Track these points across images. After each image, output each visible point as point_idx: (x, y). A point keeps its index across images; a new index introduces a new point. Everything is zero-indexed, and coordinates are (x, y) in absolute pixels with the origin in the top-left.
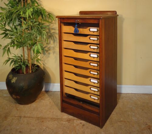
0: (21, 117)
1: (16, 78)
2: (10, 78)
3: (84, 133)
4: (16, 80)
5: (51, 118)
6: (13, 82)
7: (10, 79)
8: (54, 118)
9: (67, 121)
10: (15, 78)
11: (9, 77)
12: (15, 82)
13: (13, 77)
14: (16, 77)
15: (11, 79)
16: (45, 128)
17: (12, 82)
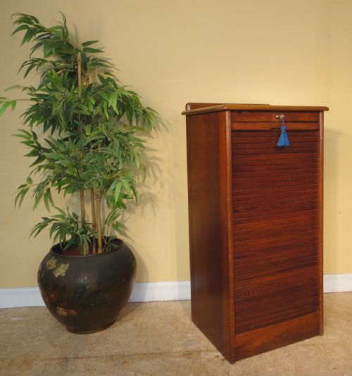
0: (67, 359)
1: (68, 265)
2: (49, 265)
3: (228, 373)
4: (67, 270)
5: (145, 354)
6: (59, 276)
7: (50, 268)
8: (152, 354)
9: (184, 355)
10: (63, 265)
11: (47, 264)
12: (64, 275)
13: (58, 264)
14: (65, 264)
15: (54, 269)
16: (134, 373)
17: (57, 275)
